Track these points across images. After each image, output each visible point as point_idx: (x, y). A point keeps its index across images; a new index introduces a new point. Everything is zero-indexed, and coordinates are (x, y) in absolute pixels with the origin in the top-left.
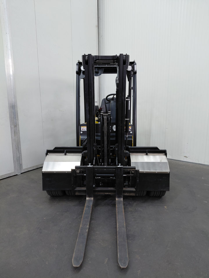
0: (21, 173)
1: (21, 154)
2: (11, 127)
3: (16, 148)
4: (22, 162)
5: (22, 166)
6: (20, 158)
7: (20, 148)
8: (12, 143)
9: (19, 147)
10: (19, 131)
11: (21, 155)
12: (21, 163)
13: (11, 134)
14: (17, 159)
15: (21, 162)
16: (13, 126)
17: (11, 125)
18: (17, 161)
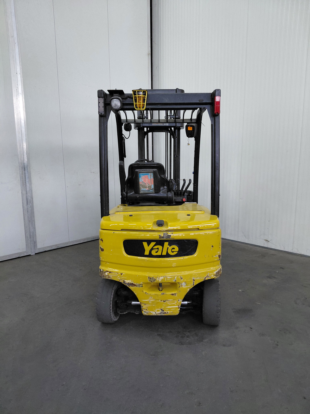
0: (35, 254)
1: (35, 228)
2: (22, 193)
3: (29, 221)
4: (36, 238)
5: (36, 244)
6: (34, 234)
7: (34, 221)
8: (24, 213)
9: (33, 219)
10: (32, 199)
11: (35, 231)
12: (35, 241)
13: (23, 203)
14: (30, 235)
15: (34, 239)
16: (24, 192)
17: (22, 190)
18: (30, 237)
